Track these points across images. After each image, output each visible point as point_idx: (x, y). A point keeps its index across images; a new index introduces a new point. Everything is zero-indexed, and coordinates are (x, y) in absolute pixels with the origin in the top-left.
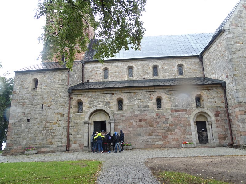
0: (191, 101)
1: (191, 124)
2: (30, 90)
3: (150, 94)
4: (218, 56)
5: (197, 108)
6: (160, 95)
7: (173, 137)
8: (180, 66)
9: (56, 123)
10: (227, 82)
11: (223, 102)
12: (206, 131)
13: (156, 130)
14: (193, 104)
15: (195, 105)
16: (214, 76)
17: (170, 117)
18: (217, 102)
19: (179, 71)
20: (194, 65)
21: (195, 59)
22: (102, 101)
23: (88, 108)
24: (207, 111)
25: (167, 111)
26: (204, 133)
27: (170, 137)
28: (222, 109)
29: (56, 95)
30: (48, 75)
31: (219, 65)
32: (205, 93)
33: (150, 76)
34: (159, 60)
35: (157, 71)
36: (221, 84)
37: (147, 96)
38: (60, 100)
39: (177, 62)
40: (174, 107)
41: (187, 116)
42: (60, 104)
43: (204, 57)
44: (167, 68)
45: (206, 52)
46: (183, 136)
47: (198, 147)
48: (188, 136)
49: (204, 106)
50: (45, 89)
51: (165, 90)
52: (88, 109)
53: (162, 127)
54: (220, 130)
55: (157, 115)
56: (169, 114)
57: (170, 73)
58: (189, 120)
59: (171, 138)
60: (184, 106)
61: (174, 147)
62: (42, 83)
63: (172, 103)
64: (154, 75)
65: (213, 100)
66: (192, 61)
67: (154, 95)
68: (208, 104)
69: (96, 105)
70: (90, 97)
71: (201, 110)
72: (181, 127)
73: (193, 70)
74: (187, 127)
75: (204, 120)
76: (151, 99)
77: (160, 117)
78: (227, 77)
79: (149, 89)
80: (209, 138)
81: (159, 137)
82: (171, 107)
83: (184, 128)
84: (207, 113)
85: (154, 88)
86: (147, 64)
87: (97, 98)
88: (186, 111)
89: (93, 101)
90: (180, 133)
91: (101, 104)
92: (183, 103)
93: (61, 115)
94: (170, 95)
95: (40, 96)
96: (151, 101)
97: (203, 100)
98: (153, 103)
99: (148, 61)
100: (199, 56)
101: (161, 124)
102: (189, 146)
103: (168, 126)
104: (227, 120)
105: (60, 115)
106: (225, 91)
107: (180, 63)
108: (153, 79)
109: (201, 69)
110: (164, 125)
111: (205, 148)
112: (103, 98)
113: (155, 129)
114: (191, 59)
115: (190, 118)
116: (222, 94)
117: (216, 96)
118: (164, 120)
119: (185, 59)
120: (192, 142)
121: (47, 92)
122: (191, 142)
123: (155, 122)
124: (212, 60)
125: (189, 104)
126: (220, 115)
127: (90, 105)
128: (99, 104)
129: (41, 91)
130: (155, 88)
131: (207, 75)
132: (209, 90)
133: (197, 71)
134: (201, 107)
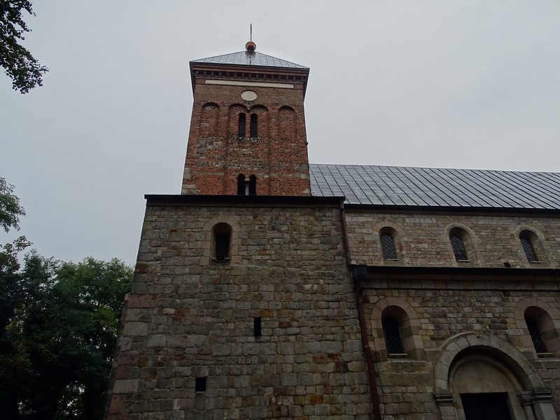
2: (205, 262)
9: (322, 397)
22: (476, 315)
23: (433, 338)
29: (308, 287)
30: (269, 218)
38: (323, 304)
42: (327, 318)
50: (260, 262)
52: (434, 343)
62: (250, 242)
69: (460, 331)
70: (428, 301)
87: (456, 305)
89: (445, 316)
91: (477, 327)
93: (337, 365)
95: (244, 288)
105: (331, 366)
112: (478, 304)
121: (272, 274)
127: (438, 327)
128: (469, 328)
129: (249, 269)
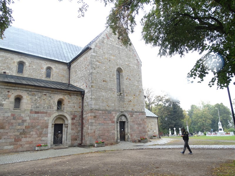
0: (52, 104)
1: (49, 126)
3: (8, 92)
4: (83, 67)
5: (57, 111)
6: (20, 94)
7: (28, 139)
8: (49, 68)
10: (86, 91)
11: (80, 108)
12: (62, 133)
13: (7, 133)
14: (54, 107)
15: (55, 108)
16: (77, 84)
17: (28, 118)
18: (76, 107)
19: (47, 73)
20: (62, 71)
21: (64, 66)
24: (65, 115)
25: (26, 112)
26: (60, 135)
27: (24, 140)
28: (78, 114)
31: (82, 75)
32: (67, 98)
33: (13, 71)
34: (27, 57)
35: (23, 68)
36: (81, 92)
37: (4, 93)
39: (47, 64)
40: (34, 108)
41: (46, 118)
43: (72, 66)
44: (35, 67)
45: (74, 61)
46: (38, 138)
47: (52, 148)
48: (43, 139)
49: (64, 109)
51: (27, 90)
53: (16, 129)
54: (74, 132)
55: (13, 115)
56: (28, 115)
57: (37, 73)
58: (48, 122)
59: (25, 142)
60: (45, 108)
61: (26, 151)
63: (32, 104)
64: (18, 72)
65: (72, 105)
66: (61, 67)
67: (12, 93)
68: (68, 108)
71: (60, 114)
72: (38, 129)
73: (61, 76)
74: (44, 130)
75: (61, 123)
76: (8, 97)
77: (16, 118)
78: (86, 87)
79: (7, 86)
80: (63, 140)
81: (10, 140)
82: (31, 108)
83: (40, 130)
84: (65, 117)
85: (15, 85)
86: (12, 58)
88: (46, 113)
90: (36, 135)
92: (44, 105)
94: (33, 95)
96: (9, 99)
97: (64, 105)
98: (11, 102)
99: (13, 55)
100: (68, 64)
101: (15, 126)
102: (42, 148)
103: (24, 128)
104: (81, 123)
106: (83, 98)
107: (50, 66)
108: (16, 76)
109: (67, 76)
110: (19, 127)
111: (58, 149)
113: (6, 131)
114: (61, 65)
115: (49, 120)
116: (81, 101)
117: (76, 101)
118: (20, 121)
119: (55, 64)
120: (47, 144)
122: (45, 145)
123: (9, 123)
124: (78, 70)
125: (50, 107)
126: (76, 118)
130: (17, 86)
131: (72, 83)
132: (70, 95)
133: (64, 76)
134: (61, 111)
